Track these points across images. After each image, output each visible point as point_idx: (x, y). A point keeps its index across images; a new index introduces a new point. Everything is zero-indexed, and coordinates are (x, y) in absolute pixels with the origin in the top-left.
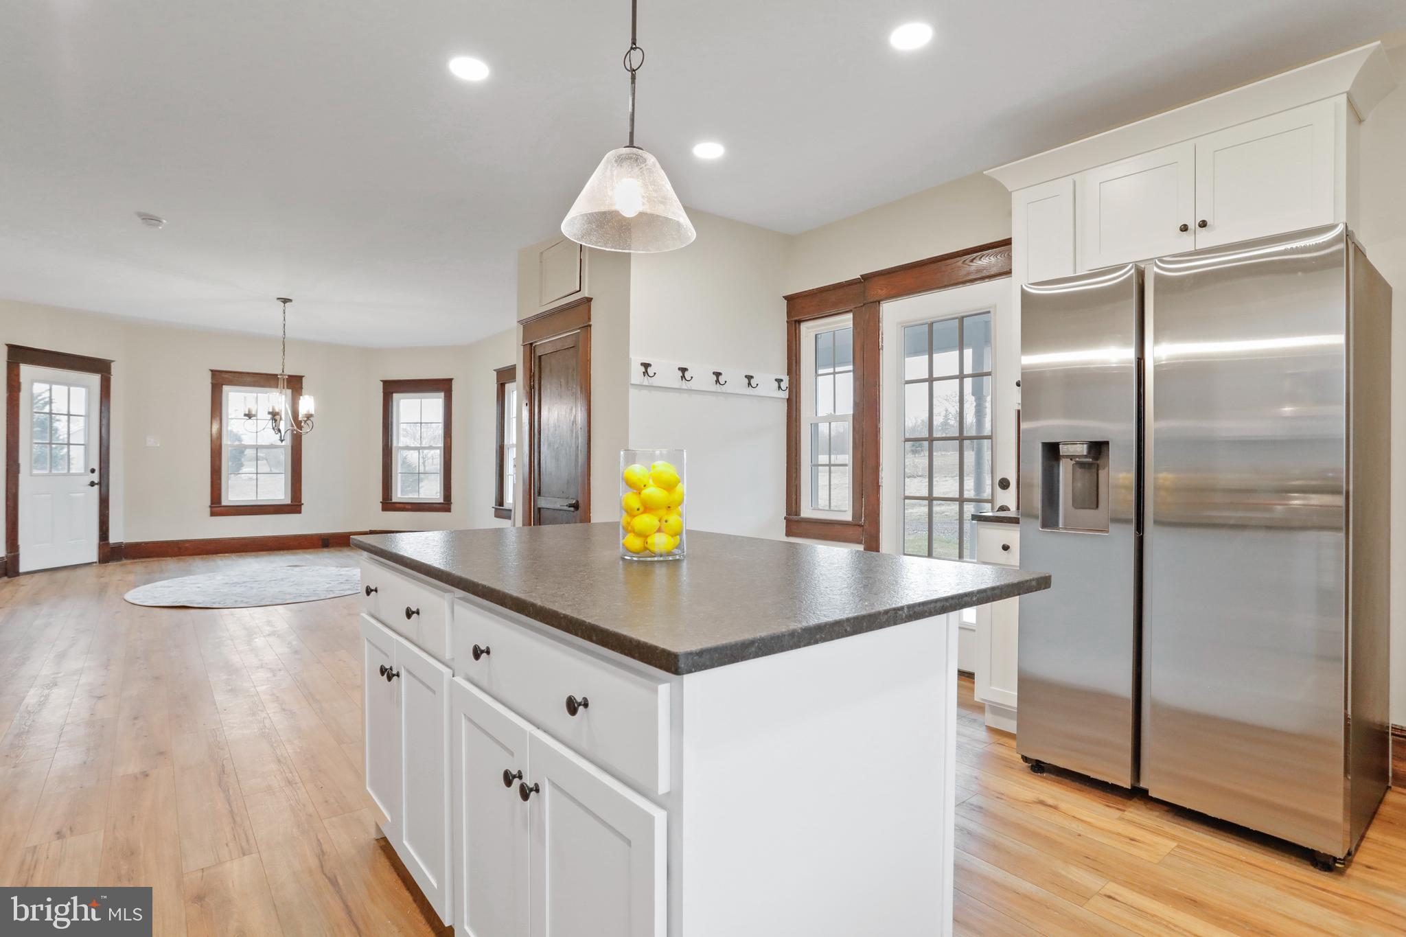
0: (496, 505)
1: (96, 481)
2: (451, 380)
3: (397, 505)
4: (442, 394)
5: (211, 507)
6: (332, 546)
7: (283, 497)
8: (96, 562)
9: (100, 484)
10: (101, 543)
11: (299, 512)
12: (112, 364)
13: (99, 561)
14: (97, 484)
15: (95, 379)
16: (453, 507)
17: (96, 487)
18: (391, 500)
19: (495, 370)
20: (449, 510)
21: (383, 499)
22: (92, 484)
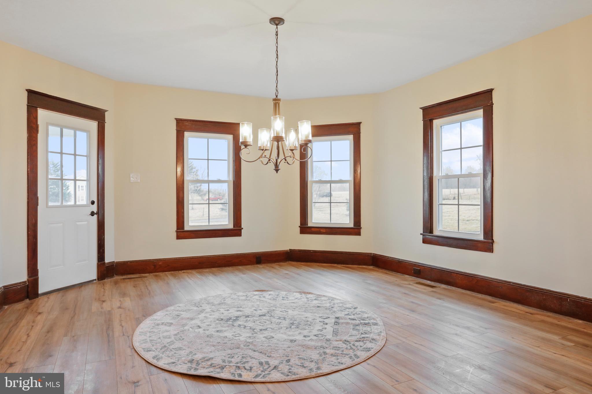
0: (423, 232)
1: (95, 211)
2: (359, 124)
3: (313, 229)
4: (351, 137)
5: (177, 232)
6: (264, 263)
7: (227, 223)
8: (96, 280)
9: (98, 213)
10: (99, 263)
11: (240, 235)
12: (106, 113)
13: (98, 279)
14: (96, 214)
15: (93, 125)
16: (362, 231)
17: (96, 216)
18: (307, 225)
19: (420, 108)
20: (359, 234)
21: (301, 224)
22: (92, 214)
